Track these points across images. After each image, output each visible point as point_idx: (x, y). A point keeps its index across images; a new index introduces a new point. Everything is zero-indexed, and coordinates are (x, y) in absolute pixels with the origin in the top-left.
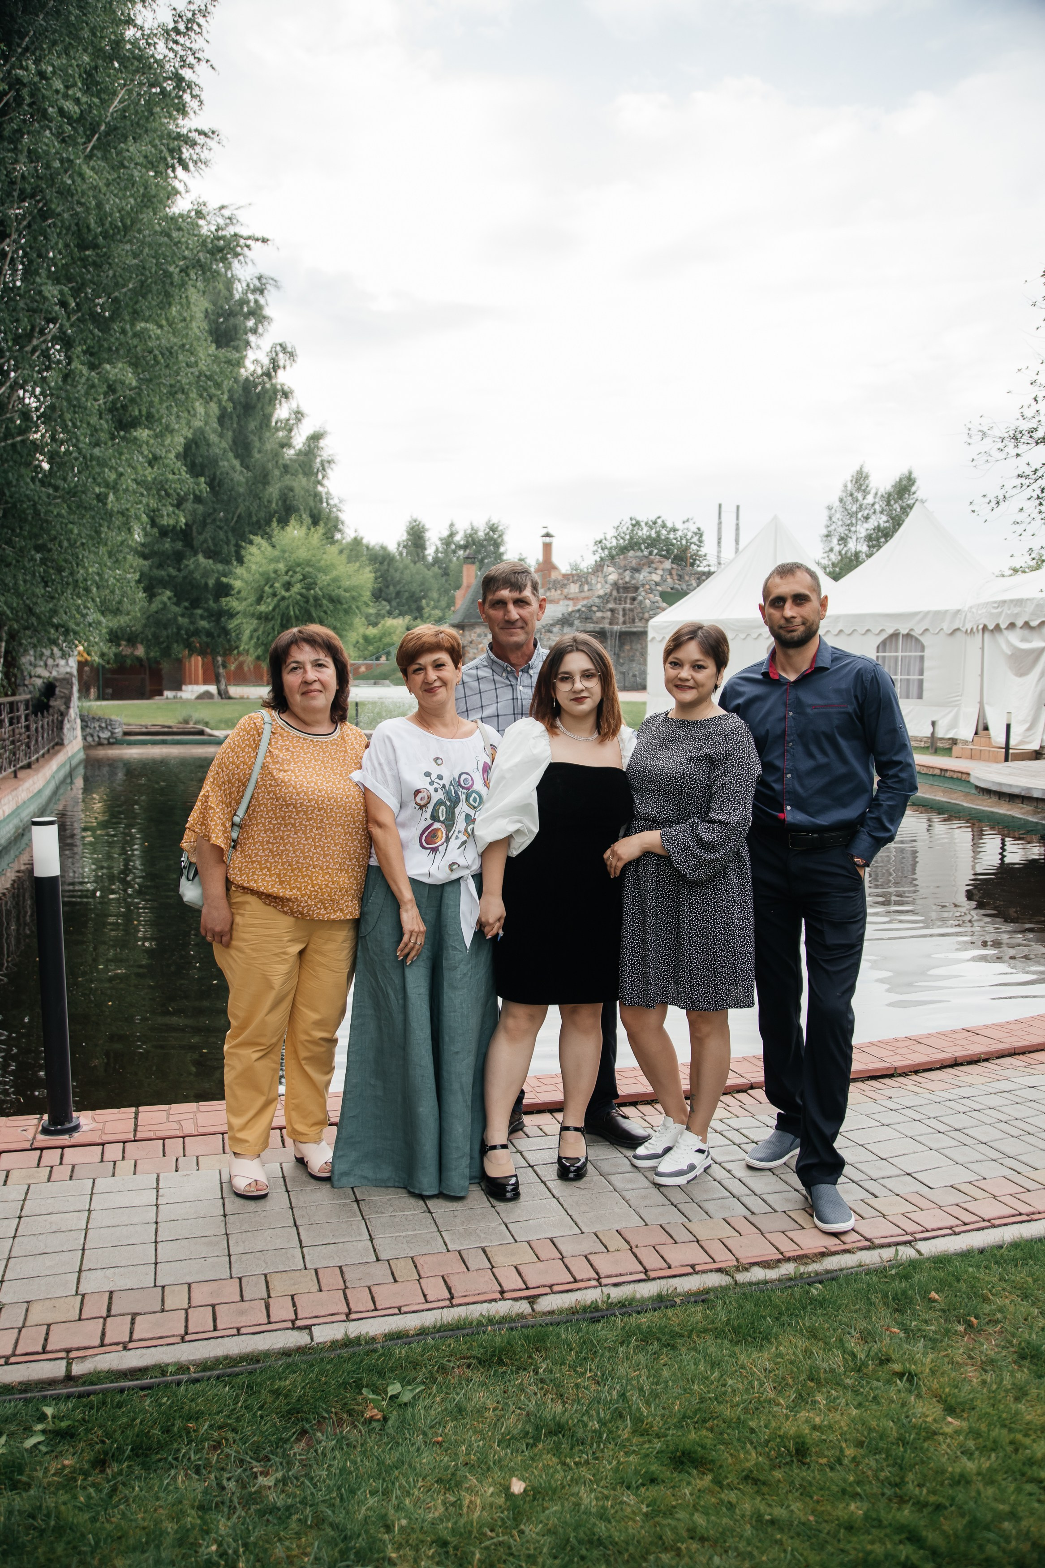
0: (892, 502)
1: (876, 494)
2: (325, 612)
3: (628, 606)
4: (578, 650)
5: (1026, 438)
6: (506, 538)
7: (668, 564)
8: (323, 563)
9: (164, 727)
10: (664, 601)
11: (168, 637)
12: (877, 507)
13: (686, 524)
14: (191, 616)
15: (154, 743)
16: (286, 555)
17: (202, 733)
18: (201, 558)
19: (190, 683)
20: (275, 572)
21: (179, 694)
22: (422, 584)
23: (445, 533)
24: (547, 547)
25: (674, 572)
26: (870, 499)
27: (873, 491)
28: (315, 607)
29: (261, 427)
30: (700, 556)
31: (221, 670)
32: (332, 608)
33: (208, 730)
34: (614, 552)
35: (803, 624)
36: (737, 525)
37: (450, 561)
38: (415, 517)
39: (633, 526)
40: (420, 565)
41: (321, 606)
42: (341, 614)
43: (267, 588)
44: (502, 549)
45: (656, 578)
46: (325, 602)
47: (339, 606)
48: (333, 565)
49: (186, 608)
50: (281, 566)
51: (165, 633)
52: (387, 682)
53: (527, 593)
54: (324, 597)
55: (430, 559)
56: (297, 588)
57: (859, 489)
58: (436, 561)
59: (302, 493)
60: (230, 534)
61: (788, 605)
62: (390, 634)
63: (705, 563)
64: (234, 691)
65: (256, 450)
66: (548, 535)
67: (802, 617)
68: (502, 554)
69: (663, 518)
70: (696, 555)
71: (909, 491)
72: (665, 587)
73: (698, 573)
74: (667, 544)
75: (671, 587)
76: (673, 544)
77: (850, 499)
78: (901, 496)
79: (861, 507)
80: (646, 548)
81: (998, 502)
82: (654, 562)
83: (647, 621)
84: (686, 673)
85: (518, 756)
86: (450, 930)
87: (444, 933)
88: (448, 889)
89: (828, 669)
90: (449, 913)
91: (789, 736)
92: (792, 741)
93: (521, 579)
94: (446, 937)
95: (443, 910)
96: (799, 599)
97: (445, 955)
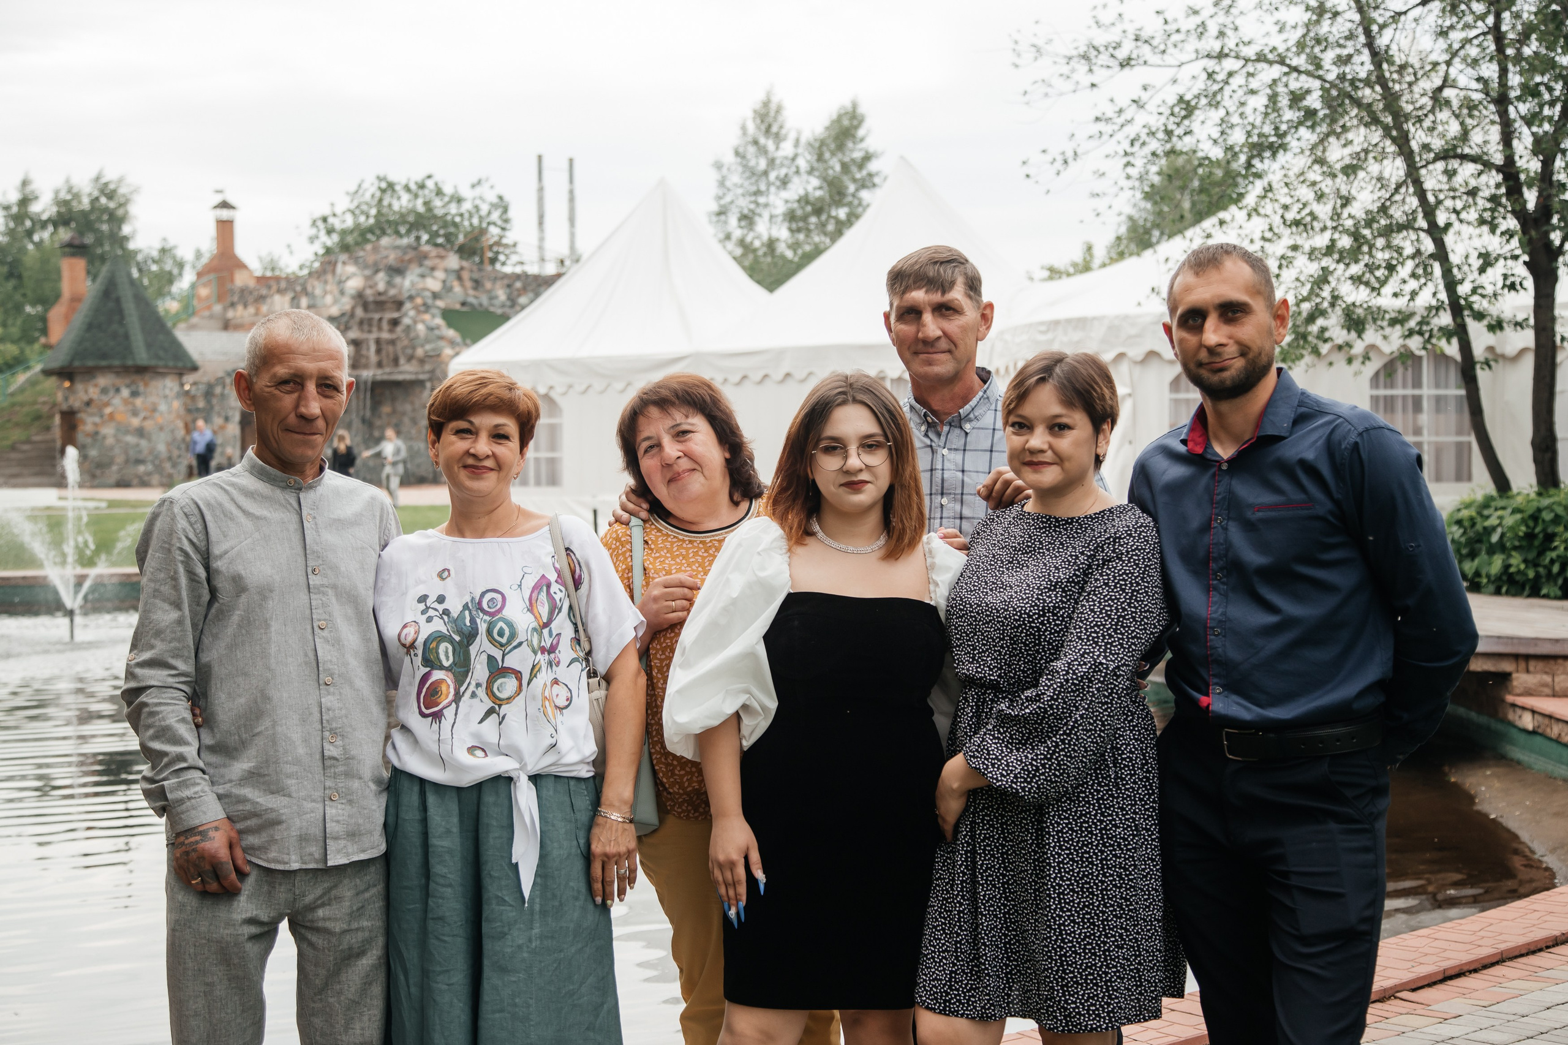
0: (827, 155)
1: (797, 143)
3: (385, 335)
4: (855, 401)
6: (134, 209)
7: (453, 261)
10: (450, 325)
12: (802, 163)
13: (478, 191)
23: (12, 197)
24: (225, 228)
25: (466, 275)
26: (787, 149)
27: (792, 136)
30: (506, 246)
34: (350, 239)
35: (1243, 354)
36: (571, 192)
37: (23, 250)
39: (383, 191)
44: (126, 230)
45: (433, 284)
53: (957, 294)
57: (766, 133)
61: (1211, 323)
63: (514, 258)
66: (225, 205)
67: (1239, 343)
68: (126, 239)
69: (437, 177)
70: (498, 243)
71: (854, 136)
72: (452, 301)
73: (506, 276)
74: (445, 225)
75: (463, 304)
76: (455, 225)
77: (751, 150)
78: (841, 147)
79: (772, 162)
80: (409, 232)
81: (1066, 162)
82: (425, 256)
83: (422, 361)
84: (1038, 439)
85: (737, 584)
86: (492, 868)
87: (484, 873)
88: (489, 798)
89: (1282, 438)
90: (491, 840)
91: (1215, 560)
92: (1221, 569)
93: (946, 272)
94: (487, 882)
95: (482, 835)
96: (1231, 311)
97: (485, 914)
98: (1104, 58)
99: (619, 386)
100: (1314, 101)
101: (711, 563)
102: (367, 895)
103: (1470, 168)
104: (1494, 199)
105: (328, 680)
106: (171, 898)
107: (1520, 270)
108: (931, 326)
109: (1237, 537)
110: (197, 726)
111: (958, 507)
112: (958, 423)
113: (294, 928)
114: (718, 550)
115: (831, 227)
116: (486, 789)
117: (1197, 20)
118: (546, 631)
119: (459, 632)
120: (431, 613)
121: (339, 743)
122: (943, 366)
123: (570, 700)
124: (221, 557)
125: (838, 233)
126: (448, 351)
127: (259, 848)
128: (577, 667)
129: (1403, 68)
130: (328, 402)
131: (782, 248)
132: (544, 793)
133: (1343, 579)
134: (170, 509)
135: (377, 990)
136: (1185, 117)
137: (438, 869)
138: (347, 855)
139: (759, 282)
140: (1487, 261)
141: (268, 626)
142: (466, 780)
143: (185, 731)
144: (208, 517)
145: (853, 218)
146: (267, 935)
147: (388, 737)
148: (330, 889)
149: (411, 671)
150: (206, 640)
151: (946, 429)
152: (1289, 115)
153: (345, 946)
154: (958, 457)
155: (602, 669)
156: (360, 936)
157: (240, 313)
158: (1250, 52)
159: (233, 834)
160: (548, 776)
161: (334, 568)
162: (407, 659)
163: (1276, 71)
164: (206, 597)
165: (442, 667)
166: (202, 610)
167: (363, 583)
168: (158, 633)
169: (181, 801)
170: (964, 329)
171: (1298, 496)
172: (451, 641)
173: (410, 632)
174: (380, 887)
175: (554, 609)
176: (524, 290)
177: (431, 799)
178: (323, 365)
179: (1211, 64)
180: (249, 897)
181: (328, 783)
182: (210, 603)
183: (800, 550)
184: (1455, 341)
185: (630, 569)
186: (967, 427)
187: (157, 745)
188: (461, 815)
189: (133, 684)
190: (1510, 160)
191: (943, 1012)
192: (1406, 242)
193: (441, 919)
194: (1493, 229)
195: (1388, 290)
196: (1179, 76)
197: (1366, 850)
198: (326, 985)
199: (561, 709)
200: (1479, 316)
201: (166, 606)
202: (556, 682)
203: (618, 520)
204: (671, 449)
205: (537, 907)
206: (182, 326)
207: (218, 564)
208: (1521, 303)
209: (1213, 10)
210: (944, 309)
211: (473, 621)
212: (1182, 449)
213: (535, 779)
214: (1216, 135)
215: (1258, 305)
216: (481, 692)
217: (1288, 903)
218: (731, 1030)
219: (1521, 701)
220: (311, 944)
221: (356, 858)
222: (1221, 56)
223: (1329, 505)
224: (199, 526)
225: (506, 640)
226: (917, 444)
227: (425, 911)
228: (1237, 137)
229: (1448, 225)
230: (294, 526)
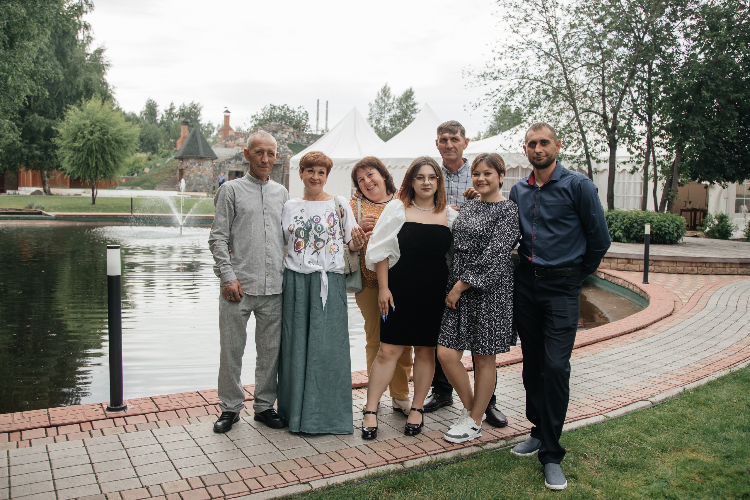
0: (402, 103)
1: (394, 99)
2: (113, 148)
4: (428, 164)
6: (201, 112)
7: (292, 130)
8: (112, 121)
9: (17, 210)
10: (290, 148)
11: (15, 159)
12: (395, 105)
13: (300, 110)
14: (30, 148)
15: (12, 219)
16: (91, 116)
17: (40, 213)
18: (36, 115)
19: (24, 186)
20: (84, 125)
21: (17, 192)
22: (155, 135)
23: (168, 108)
24: (227, 118)
25: (295, 134)
26: (391, 101)
27: (392, 97)
28: (108, 145)
29: (72, 44)
30: (307, 126)
31: (46, 179)
32: (117, 146)
33: (44, 212)
34: (262, 123)
35: (547, 156)
36: (327, 111)
37: (170, 123)
38: (151, 98)
39: (272, 108)
40: (153, 125)
41: (111, 144)
42: (122, 150)
43: (79, 134)
44: (199, 118)
45: (286, 136)
46: (113, 142)
47: (121, 145)
48: (117, 122)
49: (27, 143)
50: (88, 122)
51: (13, 157)
52: (139, 188)
53: (458, 135)
54: (112, 140)
55: (159, 122)
56: (97, 134)
57: (385, 96)
58: (162, 123)
59: (96, 81)
60: (54, 102)
61: (538, 146)
62: (139, 162)
63: (309, 130)
64: (53, 190)
65: (69, 57)
66: (227, 111)
67: (546, 152)
68: (199, 121)
69: (288, 105)
70: (305, 125)
71: (410, 98)
72: (290, 142)
73: (306, 134)
74: (290, 119)
75: (294, 142)
76: (293, 119)
77: (380, 100)
78: (407, 101)
79: (386, 105)
80: (279, 120)
81: (476, 106)
82: (284, 128)
83: (281, 159)
84: (482, 178)
85: (389, 219)
86: (314, 299)
87: (311, 300)
88: (314, 278)
89: (557, 181)
90: (314, 290)
91: (535, 217)
92: (537, 220)
93: (455, 128)
94: (312, 302)
95: (311, 288)
96: (544, 142)
97: (311, 311)
98: (489, 77)
99: (340, 167)
100: (550, 93)
101: (381, 213)
102: (277, 305)
103: (594, 114)
104: (599, 124)
105: (269, 240)
106: (221, 302)
107: (606, 146)
108: (450, 144)
109: (542, 210)
110: (230, 253)
111: (456, 199)
112: (457, 174)
113: (255, 313)
114: (383, 209)
115: (402, 124)
116: (313, 275)
117: (516, 67)
118: (332, 229)
119: (306, 228)
120: (298, 222)
121: (271, 259)
122: (453, 156)
123: (338, 250)
124: (238, 203)
125: (405, 127)
126: (289, 156)
127: (247, 289)
128: (341, 240)
129: (575, 85)
130: (271, 159)
131: (388, 130)
132: (330, 277)
133: (573, 224)
134: (225, 188)
135: (279, 333)
136: (511, 95)
137: (298, 298)
138: (271, 292)
139: (382, 139)
140: (597, 142)
141: (251, 224)
142: (307, 271)
143: (226, 253)
144: (235, 191)
145: (409, 122)
146: (248, 315)
147: (284, 259)
148: (266, 303)
149: (292, 239)
150: (233, 227)
151: (453, 175)
152: (543, 96)
153: (270, 319)
154: (456, 184)
155: (347, 242)
156: (275, 317)
157: (230, 143)
158: (532, 77)
159: (239, 284)
160: (331, 272)
161: (271, 208)
162: (291, 235)
163: (539, 83)
164: (234, 214)
165: (301, 238)
166: (232, 218)
167: (279, 212)
168: (220, 224)
169: (225, 274)
170: (460, 145)
171: (562, 199)
172: (304, 230)
173: (292, 227)
174: (280, 303)
175: (335, 222)
176: (312, 139)
177: (297, 278)
178: (269, 147)
179: (520, 80)
180: (243, 304)
181: (267, 271)
182: (235, 216)
183: (408, 209)
184: (587, 165)
185: (357, 213)
186: (459, 175)
187: (218, 257)
188: (305, 282)
189: (212, 239)
190: (605, 113)
191: (447, 347)
192: (575, 135)
193: (299, 312)
194: (599, 133)
195: (568, 149)
196: (511, 83)
197: (575, 304)
198: (264, 330)
199: (336, 252)
200: (594, 158)
201: (222, 217)
202: (334, 244)
203: (353, 199)
204: (368, 180)
205: (326, 311)
206: (213, 146)
207: (237, 205)
208: (606, 155)
209: (521, 65)
210: (454, 139)
211: (310, 224)
212: (527, 183)
213: (327, 273)
214: (520, 101)
215: (552, 141)
216: (312, 246)
217: (551, 319)
218: (382, 350)
219: (601, 270)
220: (260, 318)
221: (274, 294)
222: (523, 78)
223: (571, 202)
224: (232, 194)
225: (321, 230)
226: (444, 180)
227: (294, 310)
228: (527, 102)
229: (586, 131)
230: (260, 195)
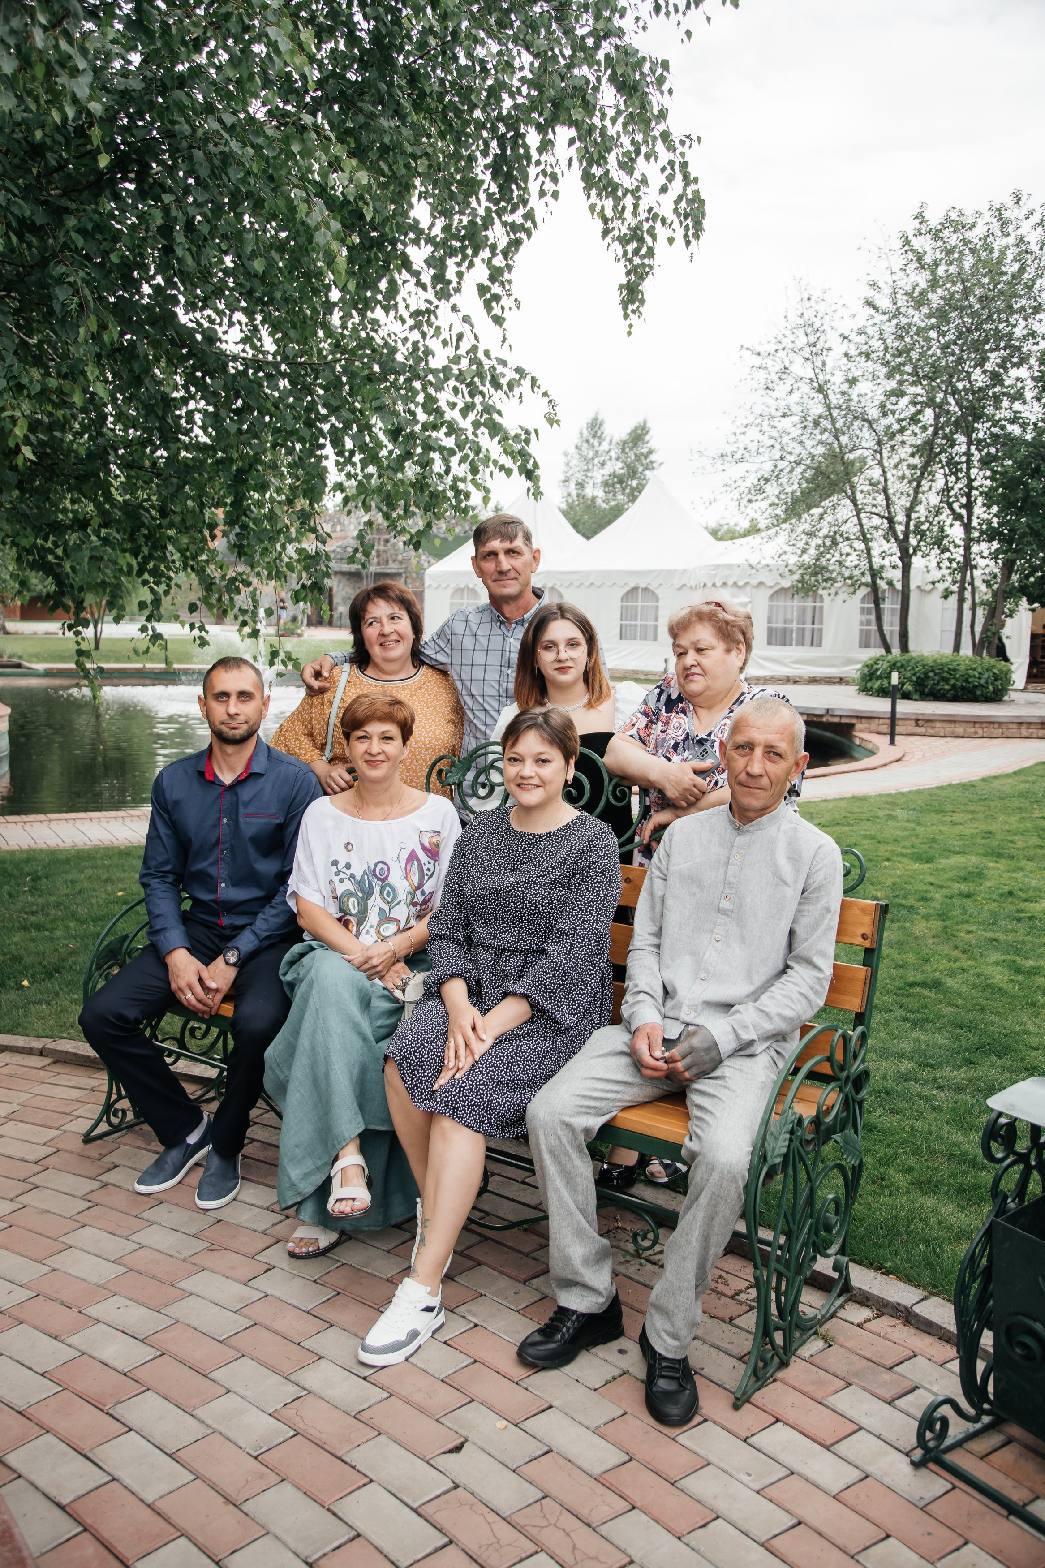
0: (628, 450)
1: (611, 443)
4: (563, 617)
5: (729, 458)
12: (613, 454)
26: (605, 446)
27: (609, 438)
33: (25, 664)
53: (519, 543)
57: (594, 436)
64: (9, 626)
71: (643, 440)
77: (585, 445)
78: (635, 445)
79: (596, 453)
93: (513, 529)
107: (898, 560)
108: (505, 563)
115: (628, 492)
119: (362, 891)
120: (342, 875)
122: (513, 589)
131: (599, 502)
139: (582, 535)
151: (513, 626)
165: (350, 914)
170: (525, 564)
204: (388, 626)
210: (512, 553)
211: (370, 883)
216: (373, 931)
219: (857, 734)
225: (392, 899)
229: (871, 539)
